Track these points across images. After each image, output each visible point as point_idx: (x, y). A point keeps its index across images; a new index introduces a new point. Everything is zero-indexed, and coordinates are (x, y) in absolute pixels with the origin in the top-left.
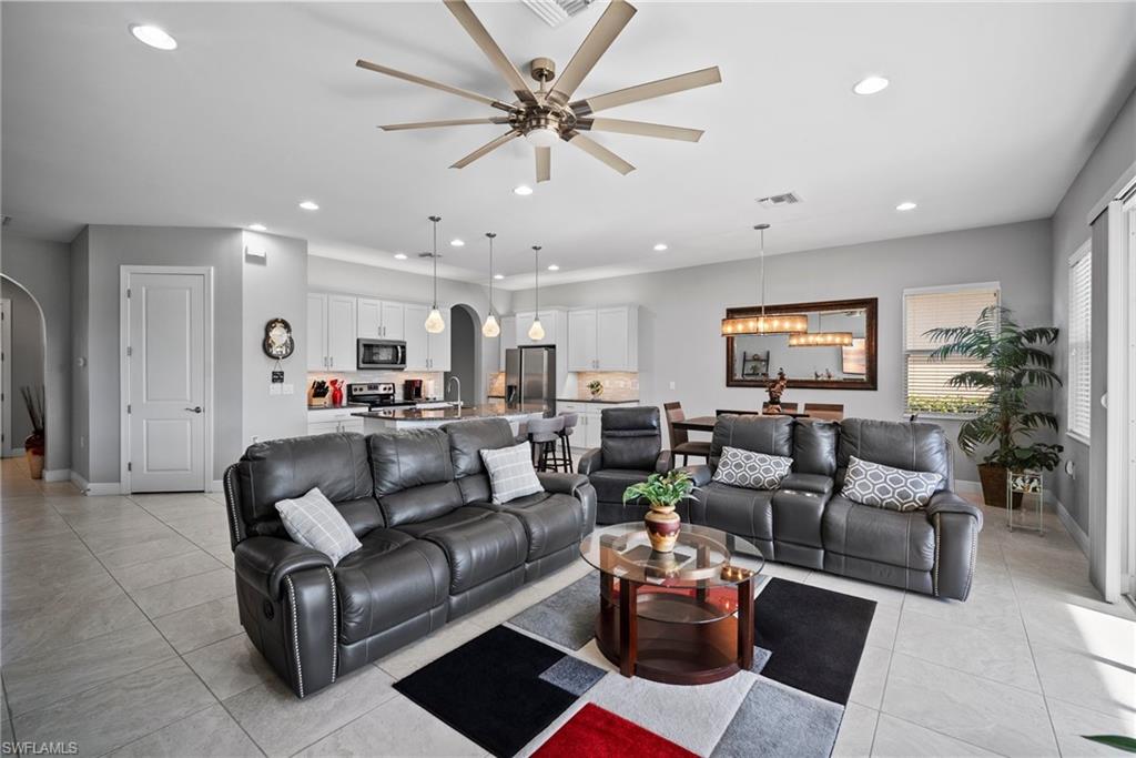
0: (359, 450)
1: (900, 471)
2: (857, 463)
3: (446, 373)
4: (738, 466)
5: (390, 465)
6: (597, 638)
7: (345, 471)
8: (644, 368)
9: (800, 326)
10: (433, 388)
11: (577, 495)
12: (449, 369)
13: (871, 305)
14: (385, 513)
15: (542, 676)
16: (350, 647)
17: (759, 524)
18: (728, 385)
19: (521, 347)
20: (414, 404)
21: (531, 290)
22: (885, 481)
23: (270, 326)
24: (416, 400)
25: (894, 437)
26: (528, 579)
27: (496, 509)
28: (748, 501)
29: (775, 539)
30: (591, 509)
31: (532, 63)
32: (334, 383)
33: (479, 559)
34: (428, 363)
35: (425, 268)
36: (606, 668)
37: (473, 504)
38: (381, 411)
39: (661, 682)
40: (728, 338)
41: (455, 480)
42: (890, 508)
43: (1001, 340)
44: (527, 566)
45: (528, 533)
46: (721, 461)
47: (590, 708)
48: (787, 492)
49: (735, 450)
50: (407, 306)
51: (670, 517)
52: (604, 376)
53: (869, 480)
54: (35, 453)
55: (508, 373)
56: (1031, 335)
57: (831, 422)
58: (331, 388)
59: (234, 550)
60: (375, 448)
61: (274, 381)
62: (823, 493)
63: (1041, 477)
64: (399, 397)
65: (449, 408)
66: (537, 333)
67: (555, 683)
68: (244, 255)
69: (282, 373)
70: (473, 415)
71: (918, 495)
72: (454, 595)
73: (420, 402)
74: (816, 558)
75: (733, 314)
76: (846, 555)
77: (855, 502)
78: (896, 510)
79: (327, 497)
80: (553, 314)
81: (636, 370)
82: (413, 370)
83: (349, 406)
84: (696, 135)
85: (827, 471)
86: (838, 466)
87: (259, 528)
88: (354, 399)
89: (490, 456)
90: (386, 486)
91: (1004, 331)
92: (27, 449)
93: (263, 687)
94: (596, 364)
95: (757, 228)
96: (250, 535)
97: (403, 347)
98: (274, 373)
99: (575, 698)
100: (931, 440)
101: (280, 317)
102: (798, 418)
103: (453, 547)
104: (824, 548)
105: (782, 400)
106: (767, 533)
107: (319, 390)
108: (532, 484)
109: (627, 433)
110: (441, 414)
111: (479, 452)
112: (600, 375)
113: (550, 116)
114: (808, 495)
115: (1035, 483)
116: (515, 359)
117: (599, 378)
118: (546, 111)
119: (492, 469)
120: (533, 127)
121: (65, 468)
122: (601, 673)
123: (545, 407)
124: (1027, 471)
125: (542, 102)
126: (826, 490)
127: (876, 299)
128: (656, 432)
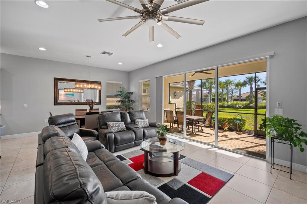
4: (115, 126)
18: (55, 105)
75: (57, 80)
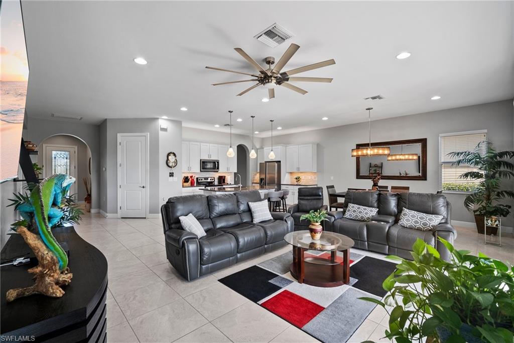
0: (205, 201)
1: (424, 214)
2: (406, 211)
3: (235, 173)
4: (354, 211)
5: (216, 207)
6: (291, 272)
7: (200, 208)
8: (320, 170)
9: (386, 152)
10: (230, 179)
11: (286, 221)
12: (236, 172)
13: (424, 142)
14: (214, 224)
15: (270, 281)
16: (204, 266)
17: (361, 234)
18: (357, 178)
19: (266, 162)
20: (222, 186)
21: (270, 137)
22: (417, 218)
23: (169, 155)
24: (223, 184)
25: (423, 199)
26: (266, 251)
27: (254, 224)
28: (357, 225)
29: (368, 241)
30: (291, 226)
31: (266, 59)
32: (191, 177)
33: (248, 241)
34: (228, 169)
35: (227, 130)
36: (293, 280)
37: (245, 223)
38: (209, 188)
39: (313, 285)
40: (357, 158)
41: (239, 214)
42: (419, 229)
43: (486, 157)
44: (266, 246)
45: (266, 233)
46: (347, 209)
47: (285, 291)
48: (373, 222)
49: (353, 205)
50: (219, 145)
51: (318, 227)
52: (302, 174)
53: (410, 218)
54: (88, 203)
55: (260, 173)
56: (501, 155)
57: (396, 193)
58: (190, 179)
59: (165, 233)
60: (210, 200)
61: (170, 176)
62: (389, 223)
63: (500, 220)
64: (216, 183)
65: (236, 187)
66: (272, 156)
67: (274, 283)
68: (159, 129)
69: (173, 173)
70: (246, 189)
71: (431, 224)
72: (239, 253)
73: (224, 185)
74: (384, 249)
75: (359, 146)
76: (397, 248)
77: (404, 227)
78: (421, 230)
79: (195, 216)
80: (279, 148)
81: (316, 172)
82: (222, 172)
83: (197, 186)
84: (330, 80)
85: (393, 214)
86: (398, 212)
87: (173, 226)
88: (199, 184)
89: (252, 205)
90: (214, 214)
91: (488, 152)
92: (85, 201)
93: (176, 278)
94: (298, 169)
95: (367, 109)
96: (170, 228)
97: (218, 163)
98: (170, 173)
99: (281, 288)
100: (439, 201)
101: (172, 151)
102: (381, 192)
103: (238, 236)
104: (388, 245)
105: (379, 185)
106: (364, 238)
107: (186, 180)
108: (268, 216)
109: (309, 198)
110: (233, 189)
111: (248, 203)
112: (300, 174)
113: (272, 78)
114: (382, 223)
115: (497, 223)
116: (263, 167)
117: (299, 175)
118: (271, 77)
119: (253, 210)
120: (266, 83)
121: (97, 208)
122: (291, 282)
123: (276, 187)
124: (493, 217)
125: (269, 74)
126: (390, 221)
127: (426, 139)
128: (321, 197)
